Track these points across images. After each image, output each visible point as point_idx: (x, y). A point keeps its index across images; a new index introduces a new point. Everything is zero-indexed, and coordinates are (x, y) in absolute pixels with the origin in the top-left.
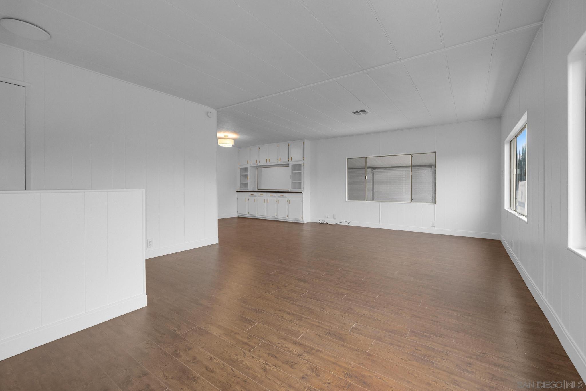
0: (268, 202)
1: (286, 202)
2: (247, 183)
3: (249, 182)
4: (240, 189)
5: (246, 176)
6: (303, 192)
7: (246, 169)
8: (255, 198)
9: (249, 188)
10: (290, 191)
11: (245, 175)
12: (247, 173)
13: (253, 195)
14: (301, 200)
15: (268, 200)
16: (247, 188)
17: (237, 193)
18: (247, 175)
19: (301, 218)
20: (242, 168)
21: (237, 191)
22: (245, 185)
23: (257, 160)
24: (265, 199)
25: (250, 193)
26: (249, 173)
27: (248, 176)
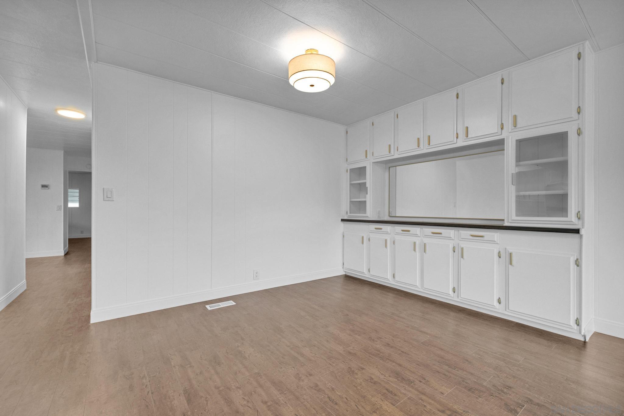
0: (425, 251)
1: (496, 257)
2: (365, 202)
3: (369, 199)
4: (349, 214)
5: (362, 187)
6: (582, 232)
7: (361, 171)
8: (386, 238)
9: (370, 214)
10: (506, 224)
11: (359, 184)
12: (365, 179)
13: (381, 229)
14: (572, 260)
15: (425, 244)
16: (365, 213)
17: (342, 224)
18: (365, 183)
19: (572, 323)
20: (352, 170)
21: (343, 220)
22: (361, 206)
23: (390, 146)
24: (415, 243)
25: (373, 226)
26: (369, 180)
27: (368, 185)
